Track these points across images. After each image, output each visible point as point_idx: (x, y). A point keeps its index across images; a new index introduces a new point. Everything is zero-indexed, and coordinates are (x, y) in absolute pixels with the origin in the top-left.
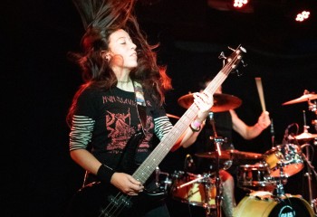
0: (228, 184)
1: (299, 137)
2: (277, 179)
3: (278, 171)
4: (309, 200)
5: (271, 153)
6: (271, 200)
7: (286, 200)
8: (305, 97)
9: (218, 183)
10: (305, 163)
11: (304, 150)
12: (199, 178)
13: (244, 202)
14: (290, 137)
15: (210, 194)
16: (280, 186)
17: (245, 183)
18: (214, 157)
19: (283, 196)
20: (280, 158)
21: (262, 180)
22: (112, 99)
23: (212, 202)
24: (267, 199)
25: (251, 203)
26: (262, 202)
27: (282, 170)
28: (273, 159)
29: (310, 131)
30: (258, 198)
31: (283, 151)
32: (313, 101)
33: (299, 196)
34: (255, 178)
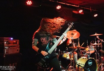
0: (76, 55)
1: (94, 44)
2: (88, 54)
3: (88, 52)
4: (96, 59)
5: (87, 48)
6: (86, 59)
7: (90, 59)
8: (96, 34)
9: (74, 54)
10: (95, 50)
11: (95, 47)
12: (69, 53)
13: (80, 59)
14: (92, 44)
15: (72, 57)
16: (89, 56)
17: (80, 55)
18: (73, 48)
19: (89, 58)
20: (89, 49)
21: (84, 54)
22: (42, 35)
23: (72, 59)
24: (85, 59)
25: (82, 59)
26: (84, 59)
27: (89, 52)
28: (87, 49)
29: (96, 43)
30: (83, 58)
31: (90, 47)
32: (98, 36)
33: (94, 58)
34: (83, 54)
